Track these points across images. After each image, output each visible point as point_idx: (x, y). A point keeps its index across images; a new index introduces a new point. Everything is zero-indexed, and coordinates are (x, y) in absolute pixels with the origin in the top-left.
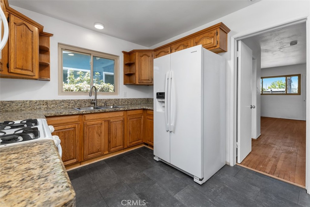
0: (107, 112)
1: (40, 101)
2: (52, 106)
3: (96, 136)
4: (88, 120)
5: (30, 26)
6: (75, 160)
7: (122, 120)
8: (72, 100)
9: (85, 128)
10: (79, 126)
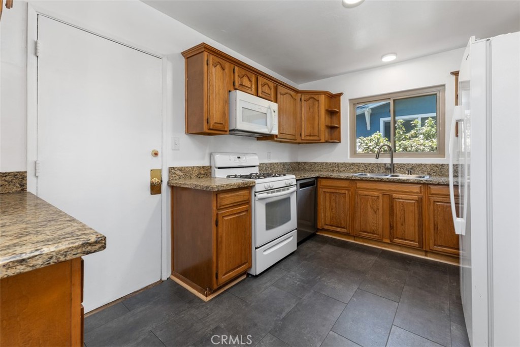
0: (385, 181)
1: (333, 163)
2: (343, 169)
3: (370, 211)
4: (359, 188)
5: (316, 97)
6: (345, 231)
7: (417, 199)
8: (362, 163)
9: (356, 197)
10: (350, 193)
